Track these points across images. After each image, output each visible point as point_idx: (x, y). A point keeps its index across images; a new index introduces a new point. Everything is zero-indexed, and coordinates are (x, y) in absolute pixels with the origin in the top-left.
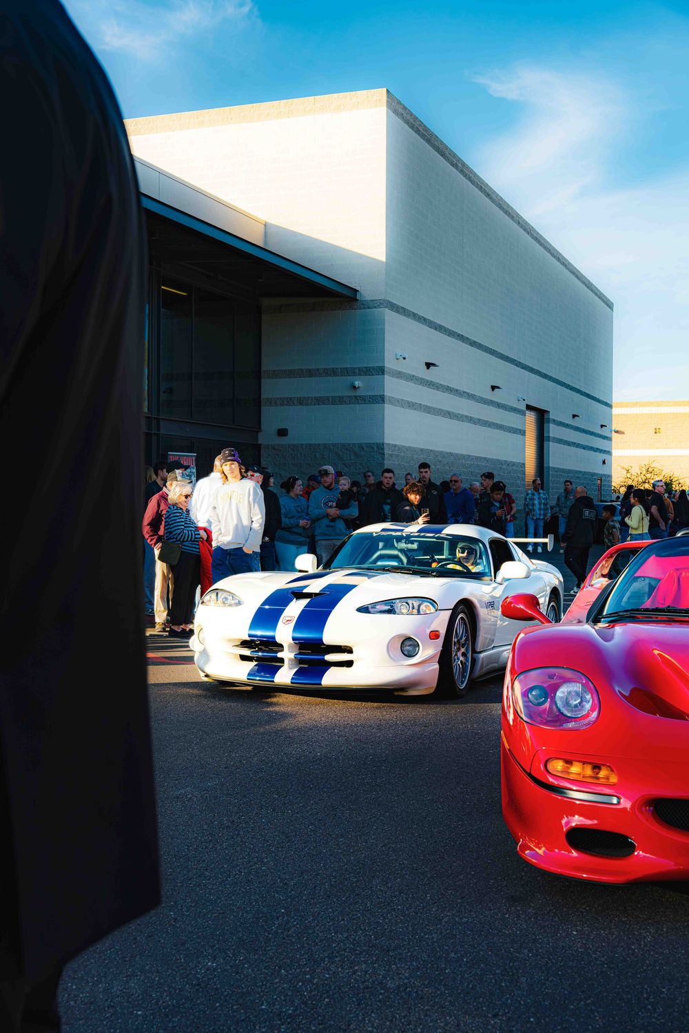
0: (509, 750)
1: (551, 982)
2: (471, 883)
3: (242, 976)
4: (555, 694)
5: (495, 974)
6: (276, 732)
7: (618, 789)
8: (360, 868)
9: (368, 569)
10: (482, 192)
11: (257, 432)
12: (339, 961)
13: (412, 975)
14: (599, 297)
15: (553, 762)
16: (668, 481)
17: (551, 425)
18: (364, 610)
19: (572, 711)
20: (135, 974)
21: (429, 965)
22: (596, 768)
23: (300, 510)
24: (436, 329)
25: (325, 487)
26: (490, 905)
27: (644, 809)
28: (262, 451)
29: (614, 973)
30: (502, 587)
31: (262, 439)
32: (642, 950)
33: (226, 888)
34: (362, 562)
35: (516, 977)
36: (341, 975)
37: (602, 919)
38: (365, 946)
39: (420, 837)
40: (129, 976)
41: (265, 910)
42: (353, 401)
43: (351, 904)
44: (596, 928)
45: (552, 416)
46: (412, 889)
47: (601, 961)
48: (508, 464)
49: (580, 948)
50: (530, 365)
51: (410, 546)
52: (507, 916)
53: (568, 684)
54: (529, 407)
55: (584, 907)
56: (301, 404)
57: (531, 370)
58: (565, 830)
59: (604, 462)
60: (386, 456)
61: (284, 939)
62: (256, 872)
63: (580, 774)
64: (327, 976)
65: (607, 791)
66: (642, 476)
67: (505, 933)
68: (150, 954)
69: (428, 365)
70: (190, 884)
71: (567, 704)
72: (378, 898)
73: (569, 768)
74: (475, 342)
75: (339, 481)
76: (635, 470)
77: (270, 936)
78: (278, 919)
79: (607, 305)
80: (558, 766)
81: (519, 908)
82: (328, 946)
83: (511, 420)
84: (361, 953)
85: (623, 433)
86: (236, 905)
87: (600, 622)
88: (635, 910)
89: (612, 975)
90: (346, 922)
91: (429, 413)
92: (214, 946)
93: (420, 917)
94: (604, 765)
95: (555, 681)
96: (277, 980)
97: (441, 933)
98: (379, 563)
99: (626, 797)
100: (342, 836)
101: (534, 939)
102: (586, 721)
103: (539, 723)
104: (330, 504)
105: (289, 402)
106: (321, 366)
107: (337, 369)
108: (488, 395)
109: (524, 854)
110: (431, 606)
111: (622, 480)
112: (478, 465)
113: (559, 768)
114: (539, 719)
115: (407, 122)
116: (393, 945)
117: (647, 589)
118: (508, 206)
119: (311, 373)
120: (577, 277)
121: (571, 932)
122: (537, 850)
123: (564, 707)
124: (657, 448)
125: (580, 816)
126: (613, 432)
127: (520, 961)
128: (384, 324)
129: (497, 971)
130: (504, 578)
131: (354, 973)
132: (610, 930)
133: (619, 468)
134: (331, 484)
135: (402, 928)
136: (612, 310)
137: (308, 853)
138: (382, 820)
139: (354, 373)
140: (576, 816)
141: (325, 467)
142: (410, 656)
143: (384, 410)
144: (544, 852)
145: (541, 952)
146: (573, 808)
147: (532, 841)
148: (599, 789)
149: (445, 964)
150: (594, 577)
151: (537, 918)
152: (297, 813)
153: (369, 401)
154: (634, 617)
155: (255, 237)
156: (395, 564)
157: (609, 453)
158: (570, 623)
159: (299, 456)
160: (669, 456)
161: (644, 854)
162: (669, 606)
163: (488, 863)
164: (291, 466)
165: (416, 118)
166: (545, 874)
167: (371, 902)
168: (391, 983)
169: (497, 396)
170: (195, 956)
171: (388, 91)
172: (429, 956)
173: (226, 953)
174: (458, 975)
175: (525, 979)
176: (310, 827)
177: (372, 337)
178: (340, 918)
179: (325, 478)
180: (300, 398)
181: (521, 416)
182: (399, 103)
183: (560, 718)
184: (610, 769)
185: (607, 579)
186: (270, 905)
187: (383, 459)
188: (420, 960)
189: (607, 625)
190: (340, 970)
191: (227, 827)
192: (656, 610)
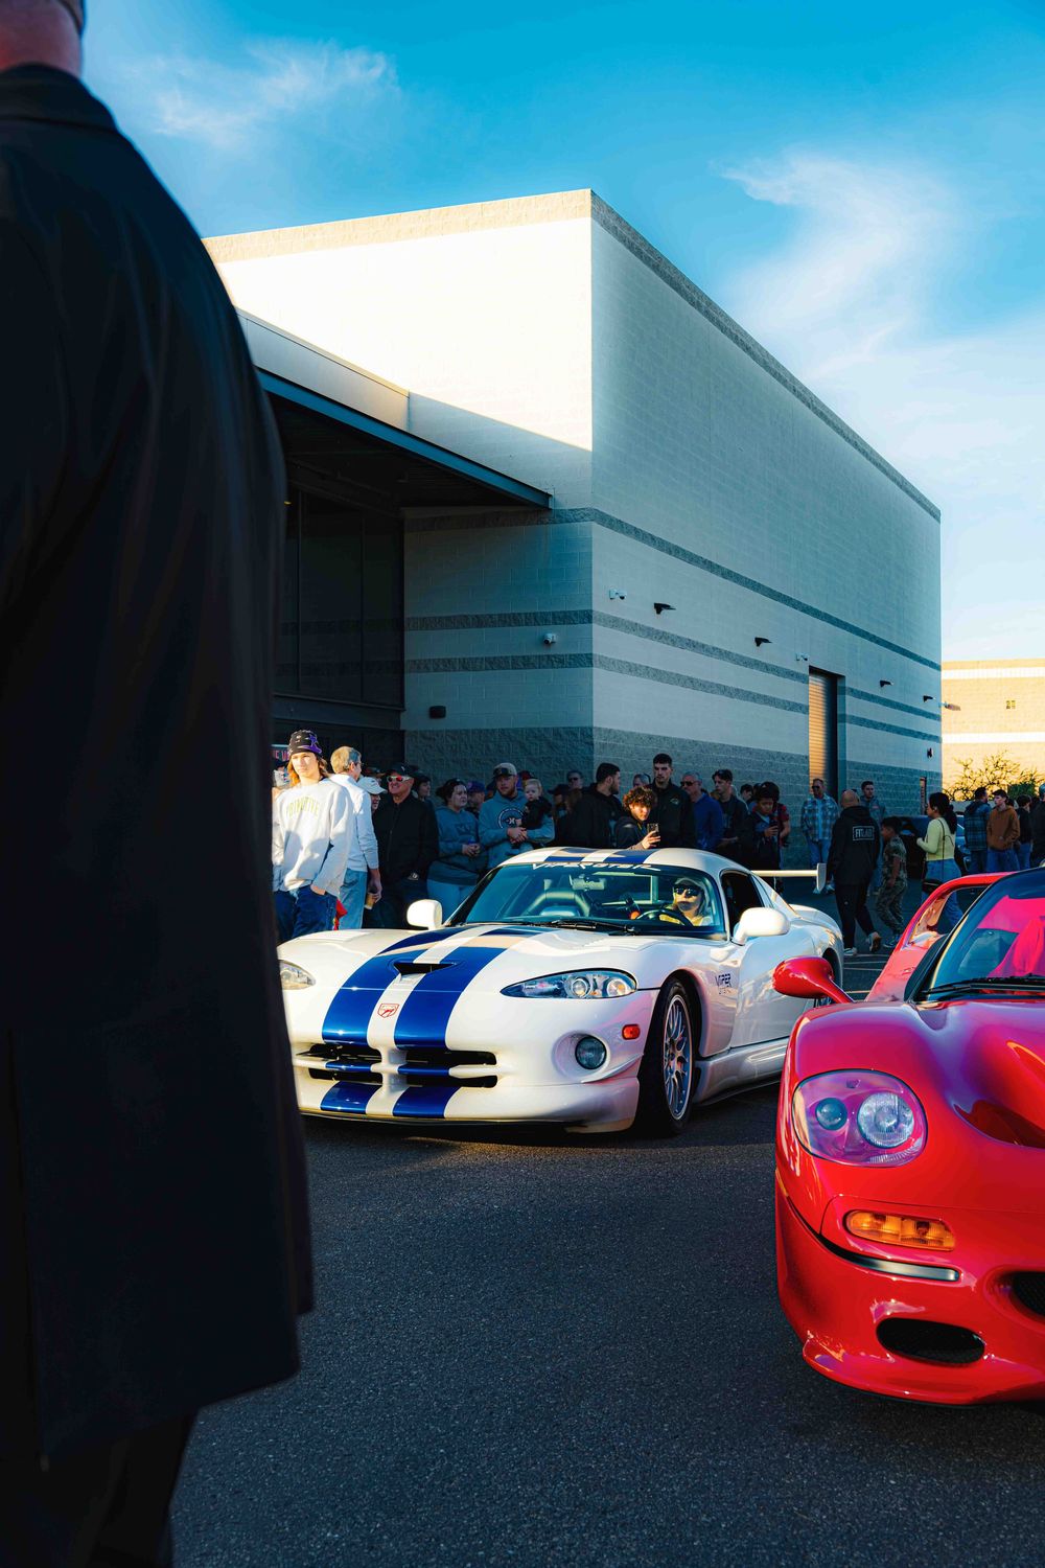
0: (788, 1198)
1: (856, 1559)
2: (732, 1406)
3: (379, 1554)
4: (857, 1110)
5: (769, 1548)
6: (431, 1173)
7: (956, 1258)
8: (560, 1384)
9: (524, 923)
10: (738, 344)
11: (399, 712)
12: (529, 1528)
13: (642, 1551)
14: (919, 502)
15: (854, 1217)
16: (1028, 782)
17: (848, 697)
18: (514, 991)
19: (884, 1138)
20: (214, 1552)
21: (669, 1534)
22: (923, 1225)
23: (464, 830)
24: (670, 553)
25: (504, 796)
26: (761, 1439)
27: (996, 1287)
28: (406, 739)
29: (954, 1544)
30: (743, 950)
31: (406, 723)
32: (998, 1509)
33: (354, 1415)
34: (517, 911)
35: (802, 1552)
36: (532, 1551)
37: (934, 1460)
38: (568, 1505)
39: (653, 1335)
40: (205, 1554)
41: (415, 1449)
42: (544, 663)
43: (547, 1440)
44: (926, 1475)
45: (848, 684)
46: (642, 1415)
47: (933, 1526)
48: (783, 757)
49: (902, 1506)
50: (815, 607)
51: (592, 885)
52: (788, 1456)
53: (878, 1096)
54: (814, 671)
55: (906, 1441)
56: (466, 668)
57: (816, 614)
58: (875, 1321)
59: (929, 754)
60: (596, 747)
61: (444, 1494)
62: (400, 1390)
63: (897, 1235)
64: (511, 1552)
65: (940, 1261)
66: (989, 774)
67: (784, 1483)
68: (238, 1520)
69: (659, 608)
70: (299, 1410)
71: (876, 1127)
72: (589, 1430)
73: (879, 1226)
74: (730, 572)
75: (524, 787)
76: (977, 766)
77: (423, 1490)
78: (434, 1463)
79: (931, 513)
80: (863, 1222)
81: (806, 1444)
82: (513, 1505)
83: (787, 690)
84: (563, 1516)
85: (958, 708)
86: (370, 1442)
87: (925, 999)
88: (985, 1444)
89: (952, 1548)
90: (539, 1468)
91: (660, 680)
92: (336, 1506)
93: (654, 1460)
94: (935, 1221)
95: (857, 1091)
96: (433, 1560)
97: (687, 1483)
98: (544, 914)
99: (968, 1270)
100: (533, 1335)
101: (830, 1492)
102: (907, 1152)
103: (835, 1157)
104: (512, 821)
105: (447, 665)
106: (495, 611)
107: (519, 614)
108: (752, 652)
109: (814, 1359)
110: (625, 984)
111: (958, 780)
112: (736, 760)
113: (865, 1226)
114: (834, 1150)
115: (623, 240)
116: (612, 1503)
117: (997, 948)
118: (778, 364)
119: (480, 622)
120: (884, 471)
121: (888, 1481)
122: (833, 1353)
123: (871, 1131)
124: (1011, 731)
125: (898, 1299)
126: (943, 708)
127: (808, 1527)
128: (591, 546)
129: (774, 1543)
130: (745, 935)
131: (553, 1547)
132: (947, 1477)
133: (953, 762)
134: (512, 791)
135: (626, 1476)
136: (939, 521)
137: (480, 1361)
138: (593, 1309)
139: (546, 620)
140: (893, 1301)
141: (503, 765)
142: (591, 1066)
143: (592, 678)
144: (844, 1356)
145: (842, 1513)
146: (888, 1288)
147: (824, 1339)
148: (926, 1259)
149: (693, 1533)
150: (916, 929)
151: (834, 1460)
152: (463, 1298)
153: (570, 664)
154: (977, 992)
155: (392, 414)
156: (569, 914)
157: (937, 739)
158: (879, 1001)
159: (463, 747)
160: (1029, 744)
161: (997, 1358)
162: (1030, 975)
163: (758, 1374)
164: (451, 763)
165: (636, 234)
166: (845, 1390)
167: (578, 1436)
168: (610, 1563)
169: (763, 654)
170: (306, 1522)
171: (593, 194)
172: (667, 1520)
173: (354, 1518)
174: (712, 1550)
175: (817, 1555)
176: (484, 1320)
177: (571, 565)
178: (531, 1461)
179: (504, 782)
180: (464, 659)
181: (800, 683)
182: (611, 211)
183: (866, 1149)
184: (943, 1227)
185: (935, 933)
186: (422, 1442)
187: (592, 753)
188: (654, 1526)
189: (936, 1004)
190: (530, 1542)
191: (355, 1321)
192: (1012, 980)
